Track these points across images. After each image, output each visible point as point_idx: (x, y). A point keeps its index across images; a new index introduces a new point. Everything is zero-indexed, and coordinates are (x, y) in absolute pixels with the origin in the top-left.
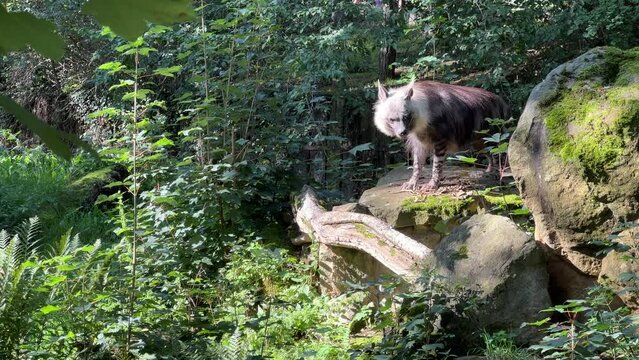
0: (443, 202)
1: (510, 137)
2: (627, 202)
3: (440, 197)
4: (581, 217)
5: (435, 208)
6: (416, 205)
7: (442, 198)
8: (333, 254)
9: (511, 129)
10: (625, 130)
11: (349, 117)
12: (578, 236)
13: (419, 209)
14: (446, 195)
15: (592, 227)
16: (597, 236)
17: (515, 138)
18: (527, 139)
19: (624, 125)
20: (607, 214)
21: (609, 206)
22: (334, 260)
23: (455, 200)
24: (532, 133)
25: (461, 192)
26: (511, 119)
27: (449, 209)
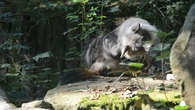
0: (113, 100)
1: (171, 46)
3: (111, 96)
5: (107, 105)
6: (92, 102)
7: (112, 96)
9: (172, 40)
11: (28, 31)
13: (94, 105)
14: (115, 94)
17: (176, 47)
18: (186, 48)
23: (123, 98)
24: (190, 43)
25: (128, 92)
26: (172, 31)
27: (118, 105)
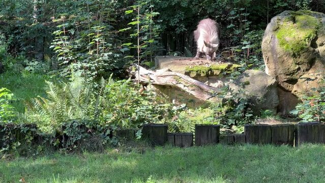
0: (201, 68)
2: (306, 65)
4: (290, 70)
5: (199, 70)
6: (191, 69)
8: (156, 89)
10: (307, 39)
12: (288, 77)
13: (192, 71)
15: (293, 74)
16: (295, 77)
17: (265, 42)
18: (270, 42)
19: (306, 38)
20: (299, 69)
21: (300, 66)
22: (156, 91)
24: (271, 40)
27: (204, 71)
